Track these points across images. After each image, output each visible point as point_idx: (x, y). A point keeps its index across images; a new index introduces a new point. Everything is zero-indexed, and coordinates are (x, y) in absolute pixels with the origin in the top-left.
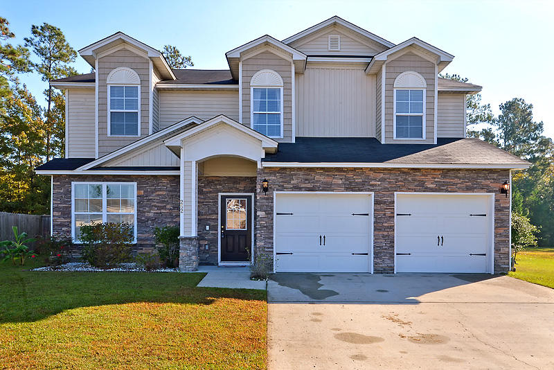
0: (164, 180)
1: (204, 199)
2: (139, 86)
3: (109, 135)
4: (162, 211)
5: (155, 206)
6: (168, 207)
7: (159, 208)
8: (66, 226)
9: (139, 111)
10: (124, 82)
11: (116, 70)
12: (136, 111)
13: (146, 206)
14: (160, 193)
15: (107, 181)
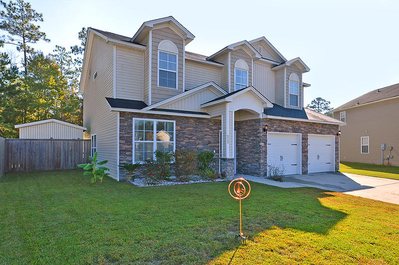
0: (192, 121)
1: (213, 133)
2: (177, 55)
3: (158, 86)
4: (191, 141)
5: (187, 137)
6: (194, 138)
7: (189, 139)
8: (128, 151)
9: (177, 72)
10: (168, 51)
11: (163, 41)
12: (175, 72)
13: (181, 137)
14: (189, 128)
15: (157, 119)
